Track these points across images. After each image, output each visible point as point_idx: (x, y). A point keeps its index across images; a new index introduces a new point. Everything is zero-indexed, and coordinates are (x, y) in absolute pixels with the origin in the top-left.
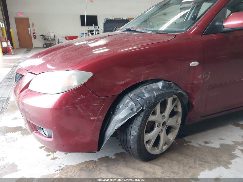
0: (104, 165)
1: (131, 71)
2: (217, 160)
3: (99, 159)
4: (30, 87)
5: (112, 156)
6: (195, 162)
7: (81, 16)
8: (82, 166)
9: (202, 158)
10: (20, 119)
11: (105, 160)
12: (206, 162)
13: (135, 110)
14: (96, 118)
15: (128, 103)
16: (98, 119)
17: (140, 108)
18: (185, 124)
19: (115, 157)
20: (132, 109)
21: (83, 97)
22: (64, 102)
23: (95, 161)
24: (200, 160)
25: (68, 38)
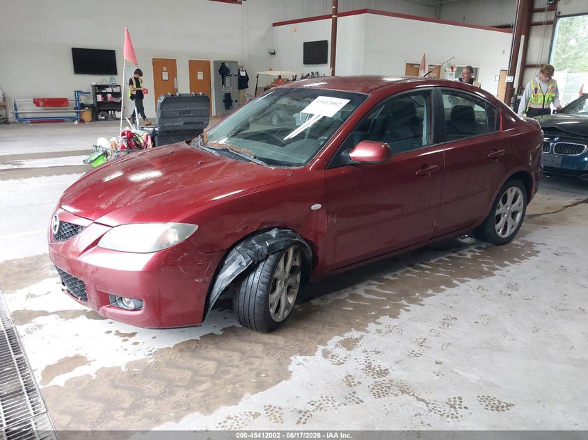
0: (211, 342)
1: (243, 220)
2: (348, 323)
3: (200, 337)
4: (100, 244)
5: (218, 332)
6: (323, 328)
7: (73, 49)
8: (180, 347)
9: (333, 323)
10: (40, 296)
11: (211, 337)
12: (337, 326)
13: (244, 264)
14: (201, 280)
15: (235, 257)
16: (204, 282)
17: (250, 261)
18: (310, 281)
19: (222, 332)
20: (240, 264)
21: (186, 254)
22: (163, 263)
23: (197, 340)
24: (329, 325)
25: (41, 103)
